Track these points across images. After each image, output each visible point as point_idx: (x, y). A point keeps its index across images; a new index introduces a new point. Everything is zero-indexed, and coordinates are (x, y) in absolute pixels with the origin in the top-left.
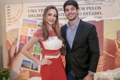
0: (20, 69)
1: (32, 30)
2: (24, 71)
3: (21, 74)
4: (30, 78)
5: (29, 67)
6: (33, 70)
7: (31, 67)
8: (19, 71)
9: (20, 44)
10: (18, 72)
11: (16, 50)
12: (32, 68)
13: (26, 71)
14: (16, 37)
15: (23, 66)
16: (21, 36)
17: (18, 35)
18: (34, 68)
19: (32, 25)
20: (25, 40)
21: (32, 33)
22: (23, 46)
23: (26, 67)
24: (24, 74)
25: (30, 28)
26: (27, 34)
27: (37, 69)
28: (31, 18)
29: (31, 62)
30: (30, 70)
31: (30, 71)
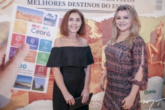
0: (12, 91)
1: (33, 26)
2: (20, 93)
3: (14, 99)
4: (30, 103)
5: (29, 85)
6: (36, 89)
7: (31, 86)
8: (11, 94)
9: (12, 49)
10: (9, 96)
11: (4, 59)
12: (34, 88)
13: (23, 92)
14: (4, 36)
15: (17, 85)
16: (14, 36)
17: (8, 34)
18: (37, 86)
19: (34, 17)
20: (22, 42)
21: (34, 31)
22: (17, 52)
23: (22, 86)
24: (19, 99)
25: (31, 23)
26: (25, 33)
27: (42, 88)
28: (33, 5)
29: (31, 78)
30: (31, 90)
31: (30, 92)
